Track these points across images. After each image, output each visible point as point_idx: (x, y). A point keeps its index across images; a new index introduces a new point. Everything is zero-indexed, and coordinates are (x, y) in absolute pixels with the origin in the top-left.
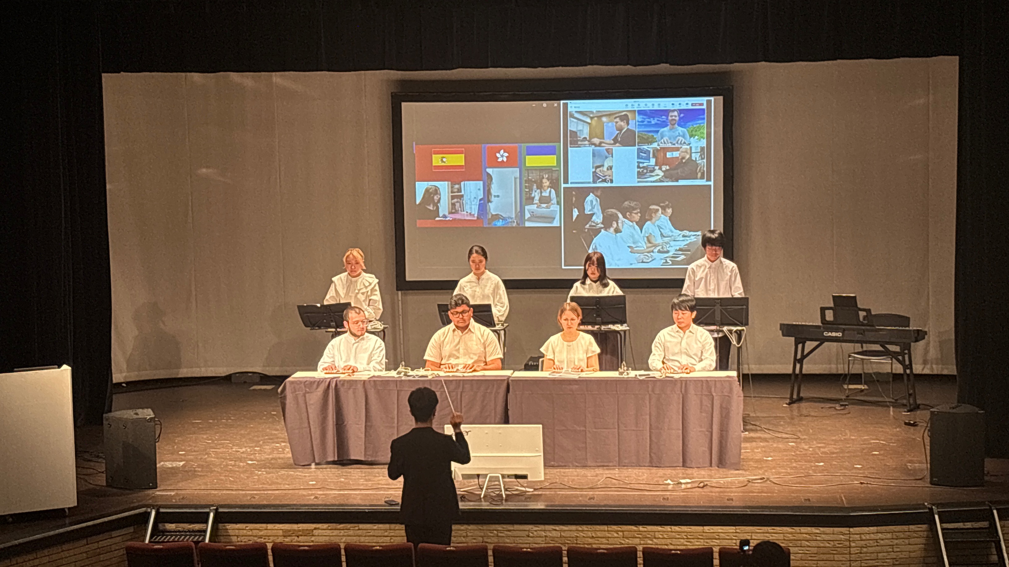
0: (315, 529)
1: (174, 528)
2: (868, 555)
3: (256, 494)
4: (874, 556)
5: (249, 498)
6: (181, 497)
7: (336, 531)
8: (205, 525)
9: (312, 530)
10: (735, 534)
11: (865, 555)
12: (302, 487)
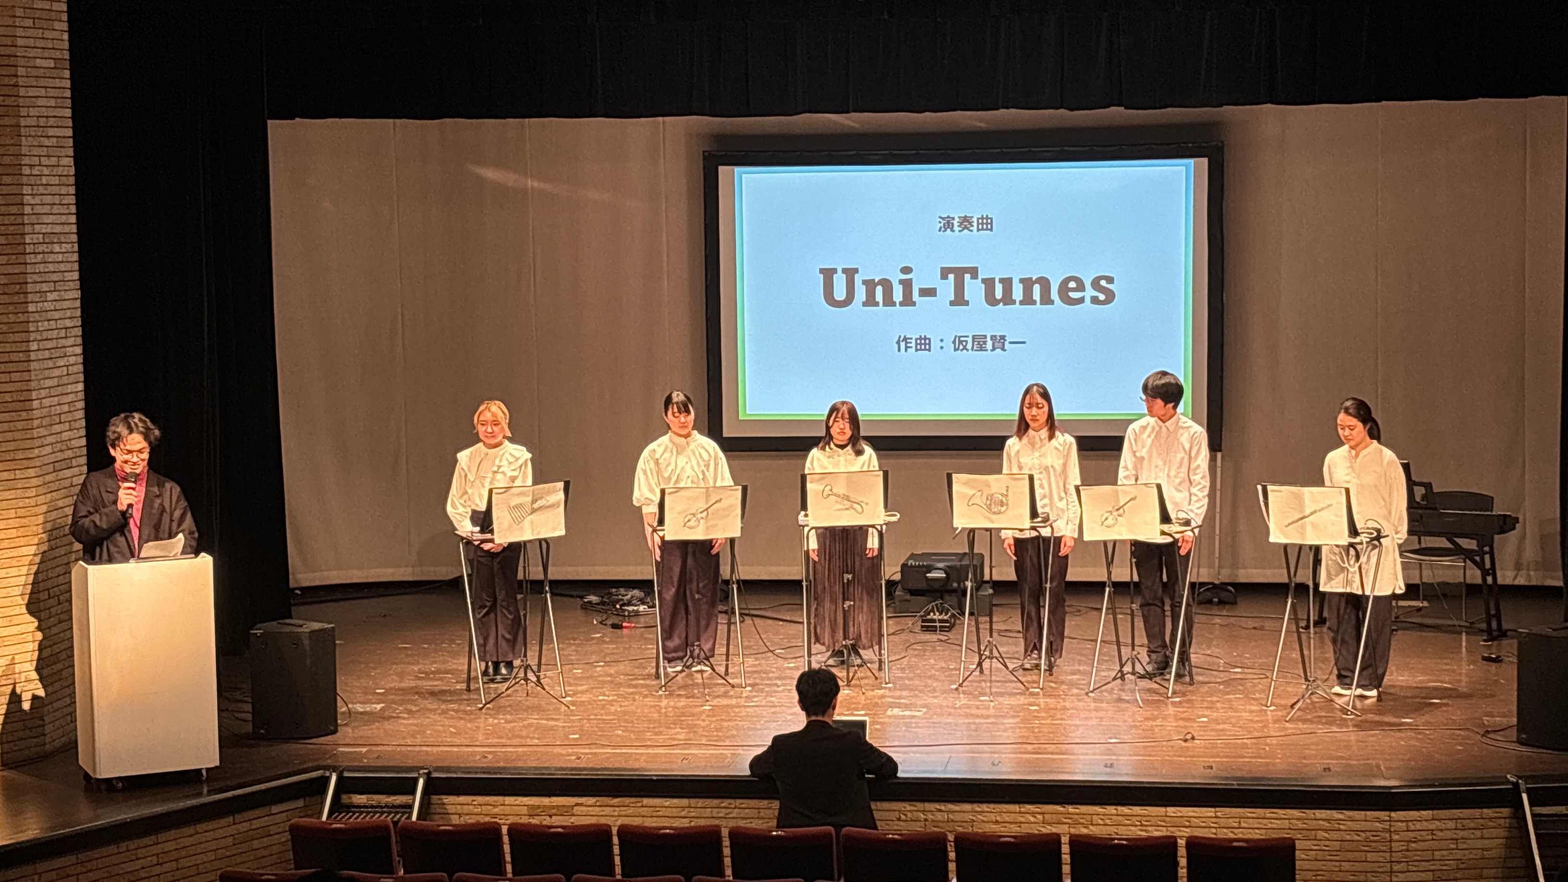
0: (577, 805)
1: (365, 801)
2: (1419, 853)
3: (490, 753)
4: (1428, 855)
5: (478, 757)
6: (376, 755)
7: (608, 808)
8: (411, 797)
9: (572, 807)
10: (1214, 820)
11: (1414, 853)
12: (558, 743)
